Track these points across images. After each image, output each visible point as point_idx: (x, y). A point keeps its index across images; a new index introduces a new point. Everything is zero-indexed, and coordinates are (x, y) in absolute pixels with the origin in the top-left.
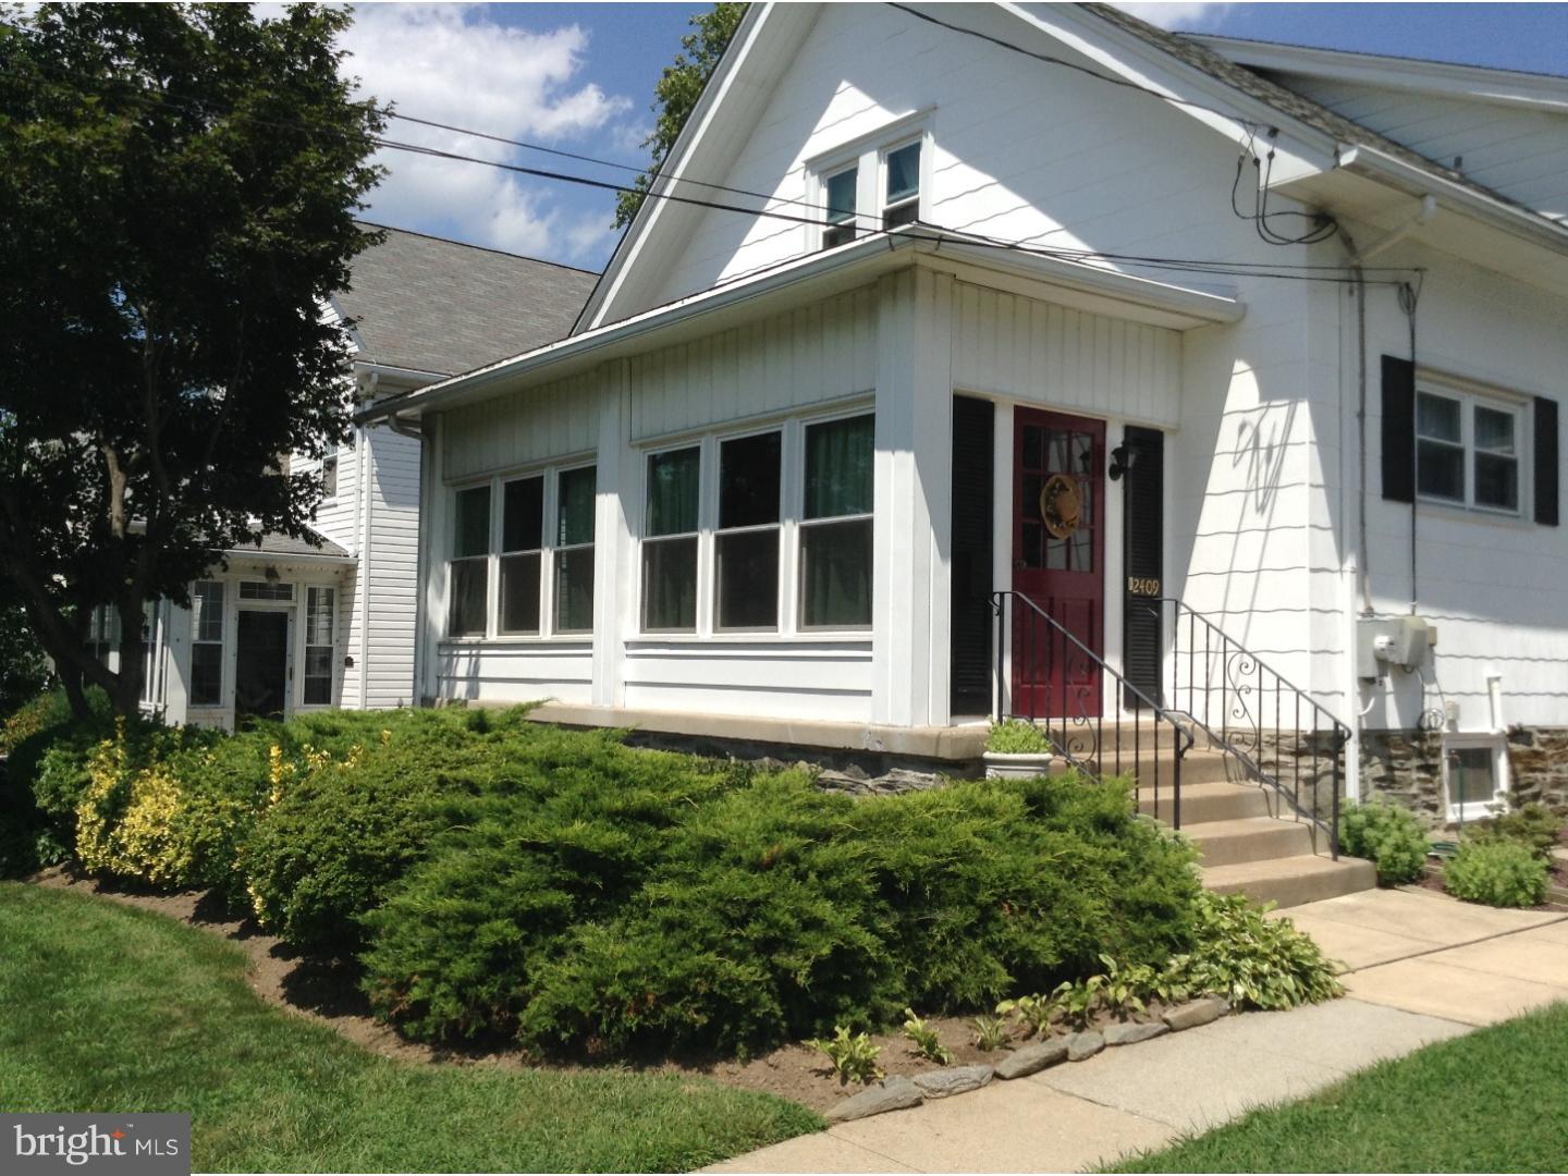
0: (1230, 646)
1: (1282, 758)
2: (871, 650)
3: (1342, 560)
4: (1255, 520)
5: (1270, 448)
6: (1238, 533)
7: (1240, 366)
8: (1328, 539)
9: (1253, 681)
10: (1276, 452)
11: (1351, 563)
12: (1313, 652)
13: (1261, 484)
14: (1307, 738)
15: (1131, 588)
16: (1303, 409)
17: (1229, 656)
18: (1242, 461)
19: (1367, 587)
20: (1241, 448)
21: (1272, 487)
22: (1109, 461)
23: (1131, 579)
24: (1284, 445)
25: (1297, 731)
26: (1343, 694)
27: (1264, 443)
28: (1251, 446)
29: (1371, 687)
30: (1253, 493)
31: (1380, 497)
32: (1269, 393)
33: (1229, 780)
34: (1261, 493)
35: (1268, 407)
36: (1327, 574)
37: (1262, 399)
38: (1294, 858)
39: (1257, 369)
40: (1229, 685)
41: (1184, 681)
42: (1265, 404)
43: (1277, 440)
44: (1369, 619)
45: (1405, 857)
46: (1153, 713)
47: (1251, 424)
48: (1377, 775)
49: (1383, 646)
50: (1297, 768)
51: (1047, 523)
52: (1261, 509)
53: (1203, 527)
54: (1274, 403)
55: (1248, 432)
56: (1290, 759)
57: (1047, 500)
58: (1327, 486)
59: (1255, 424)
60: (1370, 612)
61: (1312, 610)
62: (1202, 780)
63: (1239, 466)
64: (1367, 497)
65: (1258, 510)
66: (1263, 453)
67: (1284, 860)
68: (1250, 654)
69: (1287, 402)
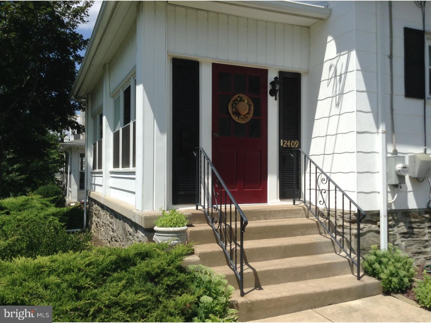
0: (318, 171)
1: (345, 224)
2: (135, 175)
3: (378, 127)
4: (335, 111)
5: (341, 75)
6: (329, 117)
7: (330, 38)
8: (370, 117)
9: (325, 187)
10: (343, 76)
11: (382, 128)
12: (358, 173)
13: (338, 93)
14: (355, 214)
15: (282, 145)
16: (354, 54)
17: (318, 174)
18: (331, 83)
19: (394, 140)
20: (330, 77)
21: (342, 94)
22: (269, 88)
23: (282, 141)
24: (346, 73)
25: (350, 211)
26: (379, 193)
27: (338, 74)
28: (334, 76)
29: (396, 189)
30: (335, 98)
31: (404, 96)
32: (340, 50)
33: (321, 234)
34: (338, 97)
35: (340, 55)
36: (369, 134)
37: (337, 52)
38: (337, 277)
39: (335, 39)
40: (318, 188)
41: (308, 187)
42: (339, 54)
43: (343, 72)
44: (395, 156)
45: (395, 280)
46: (293, 201)
47: (334, 65)
48: (402, 231)
49: (400, 169)
50: (350, 229)
51: (233, 116)
52: (337, 105)
53: (317, 116)
54: (342, 53)
55: (333, 69)
56: (348, 224)
57: (232, 105)
58: (369, 91)
59: (335, 65)
60: (395, 152)
61: (358, 152)
62: (303, 234)
63: (329, 86)
64: (394, 97)
65: (336, 106)
66: (338, 78)
67: (330, 278)
68: (325, 174)
69: (347, 52)
